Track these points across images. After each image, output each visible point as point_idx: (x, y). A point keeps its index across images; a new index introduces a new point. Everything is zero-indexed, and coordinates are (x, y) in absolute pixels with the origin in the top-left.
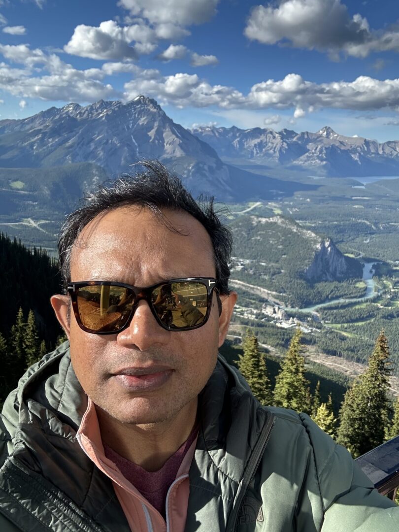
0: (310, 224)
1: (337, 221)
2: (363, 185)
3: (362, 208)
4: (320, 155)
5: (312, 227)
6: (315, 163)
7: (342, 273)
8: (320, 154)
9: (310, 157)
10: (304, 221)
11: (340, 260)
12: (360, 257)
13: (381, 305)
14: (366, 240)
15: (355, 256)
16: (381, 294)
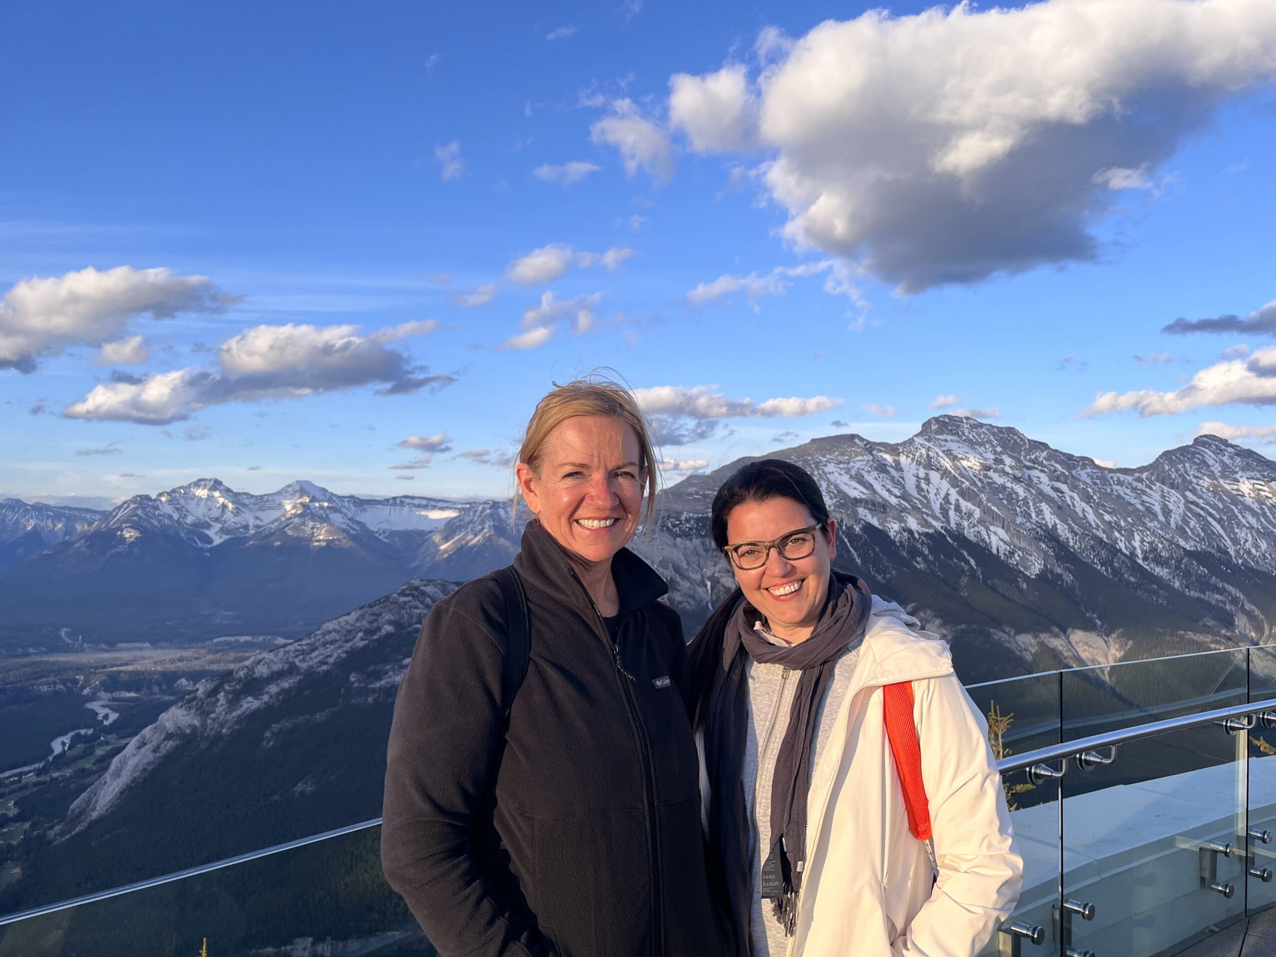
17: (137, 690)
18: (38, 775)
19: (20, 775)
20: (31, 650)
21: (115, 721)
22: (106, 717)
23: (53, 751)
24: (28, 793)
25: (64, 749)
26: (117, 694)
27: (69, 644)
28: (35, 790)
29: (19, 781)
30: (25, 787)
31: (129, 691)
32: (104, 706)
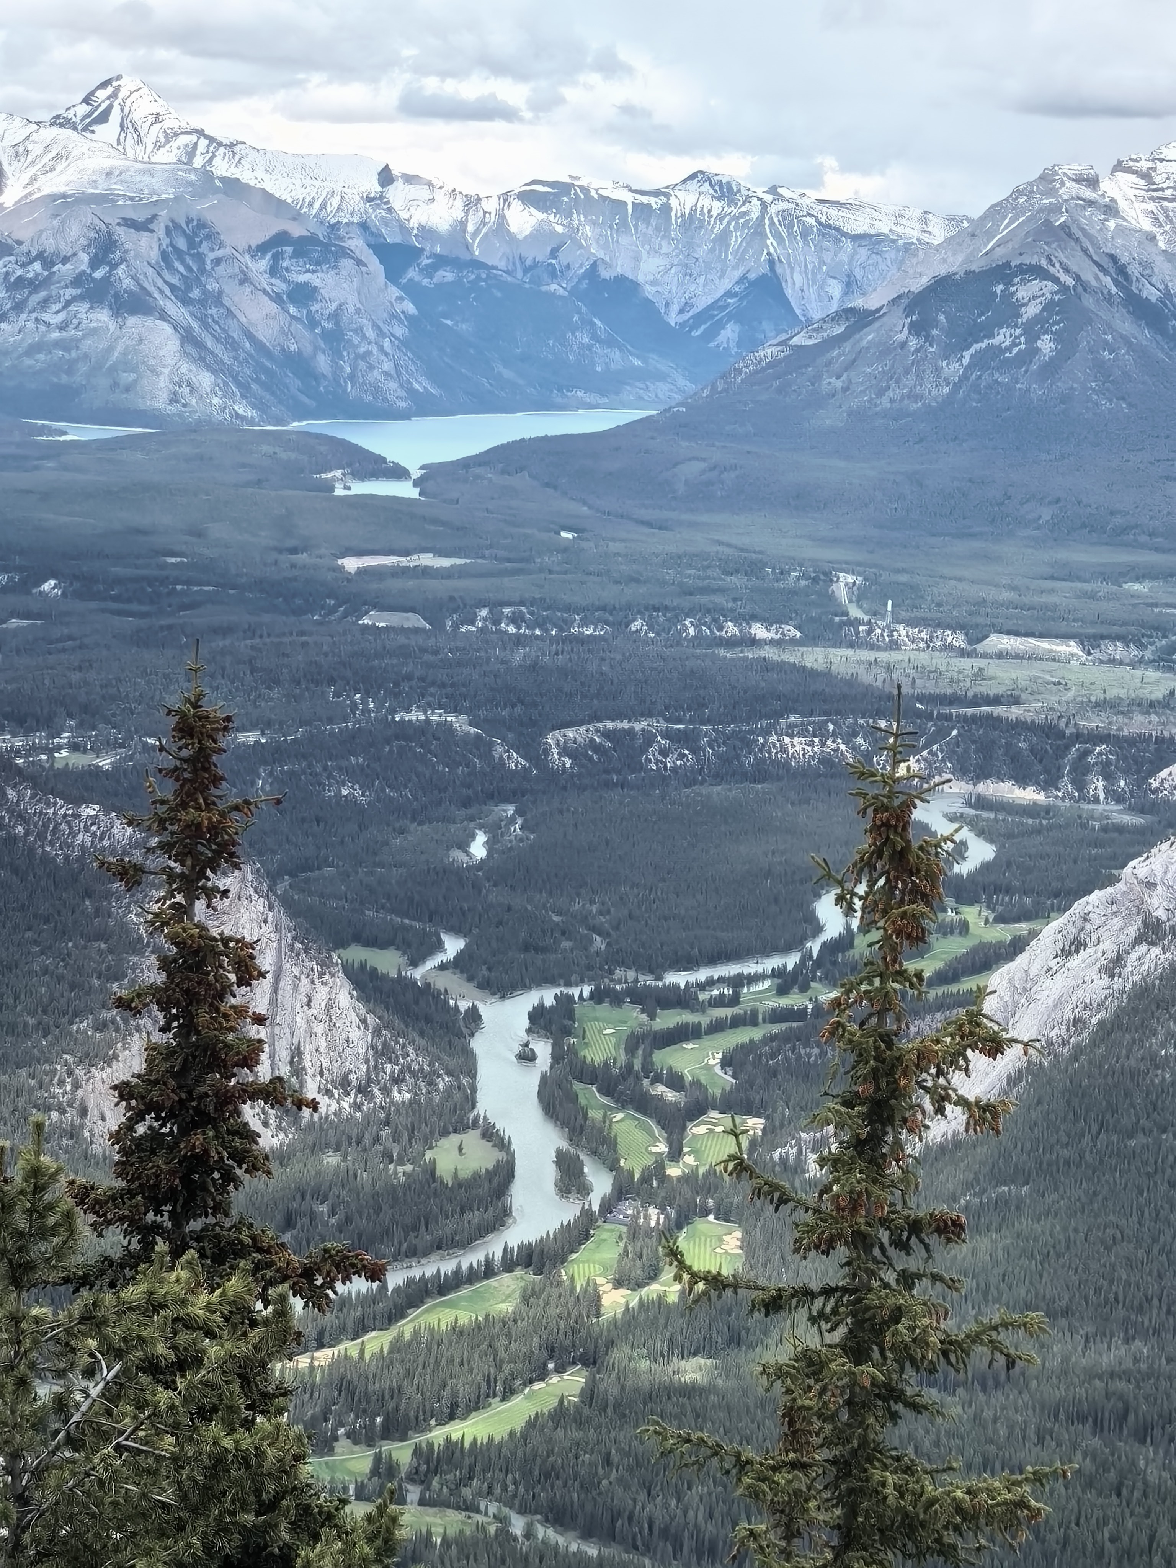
0: (80, 761)
1: (263, 725)
2: (398, 473)
3: (417, 631)
4: (98, 274)
5: (96, 772)
6: (63, 327)
7: (344, 1083)
8: (95, 263)
9: (35, 285)
10: (39, 738)
11: (321, 995)
12: (443, 967)
13: (618, 1284)
14: (464, 845)
15: (414, 963)
16: (607, 1207)
17: (1049, 784)
18: (782, 991)
19: (738, 982)
20: (759, 631)
21: (986, 867)
23: (818, 929)
24: (756, 1034)
25: (848, 928)
26: (991, 788)
27: (857, 622)
28: (775, 1029)
29: (735, 1000)
30: (750, 1020)
31: (1022, 781)
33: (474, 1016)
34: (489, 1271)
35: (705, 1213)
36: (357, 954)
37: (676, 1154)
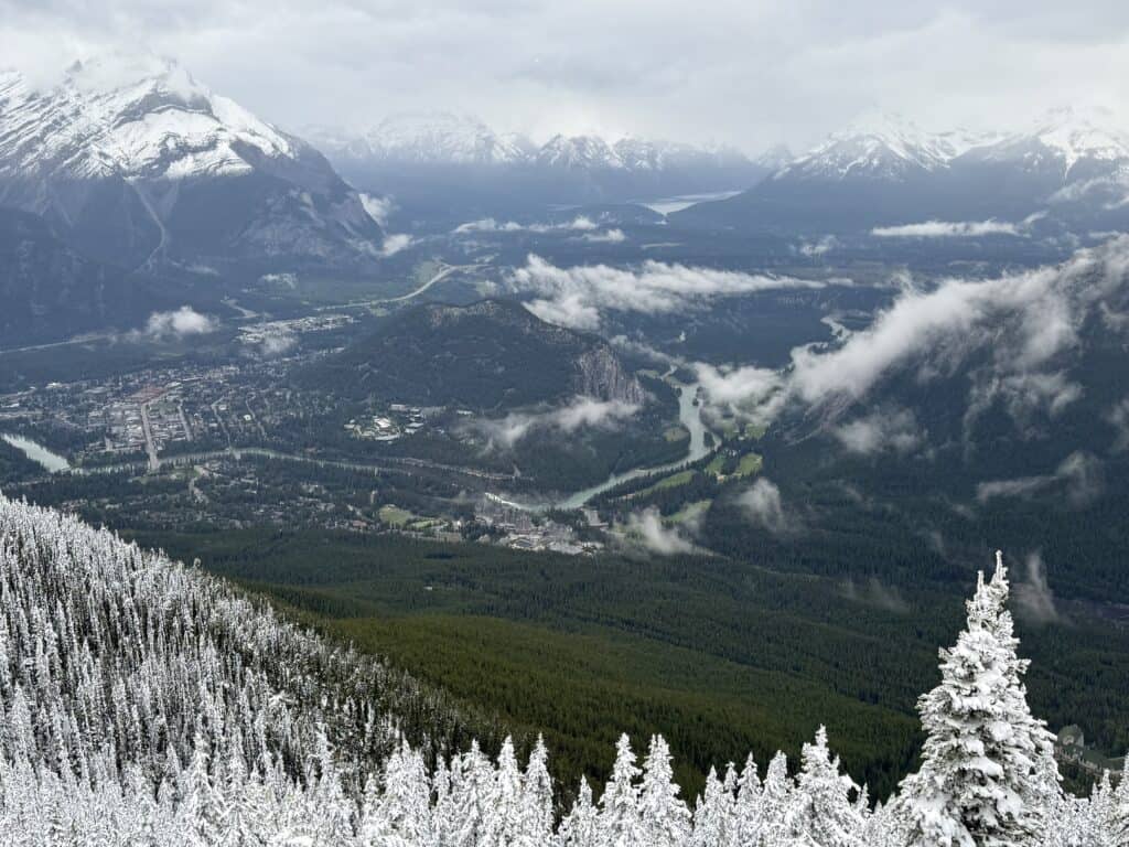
2: (661, 217)
11: (631, 386)
12: (670, 375)
13: (722, 473)
14: (678, 337)
15: (661, 374)
16: (719, 449)
17: (870, 310)
22: (840, 333)
26: (850, 312)
31: (862, 309)
32: (839, 322)
33: (679, 391)
34: (681, 470)
35: (750, 451)
36: (643, 372)
37: (742, 433)
